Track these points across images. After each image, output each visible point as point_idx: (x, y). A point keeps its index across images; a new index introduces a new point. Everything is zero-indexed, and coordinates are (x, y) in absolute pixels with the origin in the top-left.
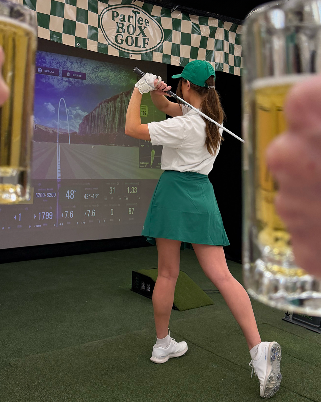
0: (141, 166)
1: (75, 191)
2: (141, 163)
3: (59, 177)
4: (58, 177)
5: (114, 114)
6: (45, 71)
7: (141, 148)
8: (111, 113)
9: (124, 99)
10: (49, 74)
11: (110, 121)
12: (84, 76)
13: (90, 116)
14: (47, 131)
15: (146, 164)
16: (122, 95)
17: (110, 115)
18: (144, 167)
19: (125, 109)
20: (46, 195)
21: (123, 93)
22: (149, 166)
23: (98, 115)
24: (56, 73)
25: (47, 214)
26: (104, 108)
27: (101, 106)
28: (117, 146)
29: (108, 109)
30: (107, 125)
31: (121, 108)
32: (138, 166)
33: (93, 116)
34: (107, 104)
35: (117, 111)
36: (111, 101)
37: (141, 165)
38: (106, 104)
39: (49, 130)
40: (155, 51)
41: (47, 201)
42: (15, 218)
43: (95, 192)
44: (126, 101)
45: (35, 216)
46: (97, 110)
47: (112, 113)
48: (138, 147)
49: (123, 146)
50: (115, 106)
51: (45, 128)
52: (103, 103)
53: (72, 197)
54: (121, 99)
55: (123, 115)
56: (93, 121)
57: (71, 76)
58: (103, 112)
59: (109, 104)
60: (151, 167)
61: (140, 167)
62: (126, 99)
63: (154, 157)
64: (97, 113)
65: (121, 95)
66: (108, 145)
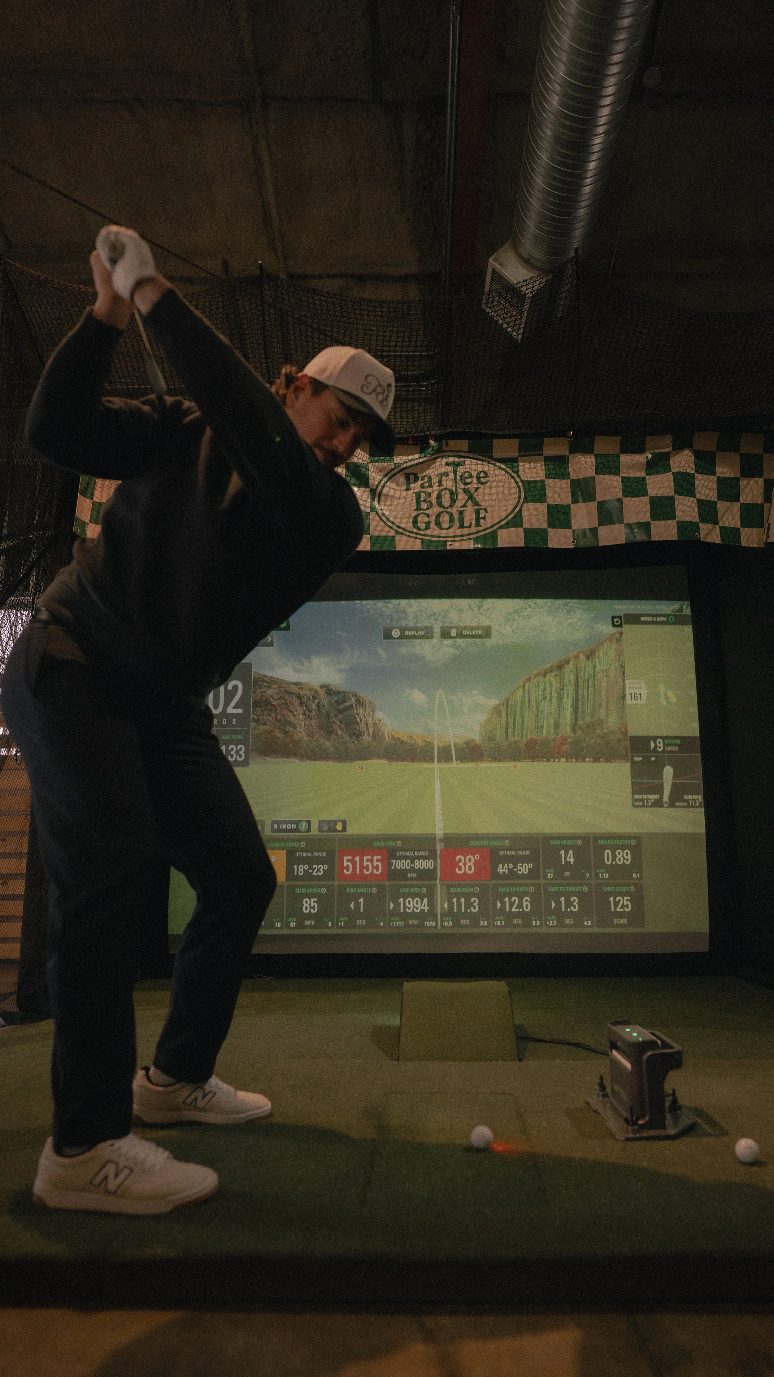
0: (637, 804)
1: (477, 857)
2: (637, 797)
3: (440, 829)
4: (437, 829)
5: (560, 698)
6: (406, 633)
7: (633, 763)
8: (553, 695)
9: (583, 665)
10: (414, 637)
11: (551, 713)
12: (487, 633)
13: (503, 705)
14: (412, 741)
15: (651, 799)
16: (577, 657)
17: (550, 700)
18: (643, 806)
19: (586, 684)
20: (413, 865)
21: (580, 653)
22: (658, 804)
23: (523, 702)
24: (428, 635)
25: (409, 901)
26: (535, 687)
27: (527, 684)
28: (571, 761)
29: (545, 689)
30: (543, 721)
31: (577, 684)
32: (630, 801)
33: (511, 705)
34: (542, 678)
35: (568, 690)
36: (551, 671)
37: (637, 800)
38: (540, 679)
39: (416, 739)
40: (500, 528)
41: (415, 875)
42: (352, 905)
43: (524, 859)
44: (587, 668)
45: (392, 906)
46: (520, 692)
47: (555, 696)
48: (627, 761)
49: (588, 762)
50: (562, 681)
51: (408, 737)
52: (534, 677)
53: (470, 869)
54: (576, 667)
55: (584, 698)
56: (512, 715)
57: (460, 635)
58: (533, 695)
59: (547, 678)
60: (665, 806)
61: (634, 806)
62: (589, 663)
63: (672, 782)
64: (518, 699)
65: (575, 658)
66: (548, 761)
